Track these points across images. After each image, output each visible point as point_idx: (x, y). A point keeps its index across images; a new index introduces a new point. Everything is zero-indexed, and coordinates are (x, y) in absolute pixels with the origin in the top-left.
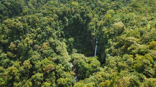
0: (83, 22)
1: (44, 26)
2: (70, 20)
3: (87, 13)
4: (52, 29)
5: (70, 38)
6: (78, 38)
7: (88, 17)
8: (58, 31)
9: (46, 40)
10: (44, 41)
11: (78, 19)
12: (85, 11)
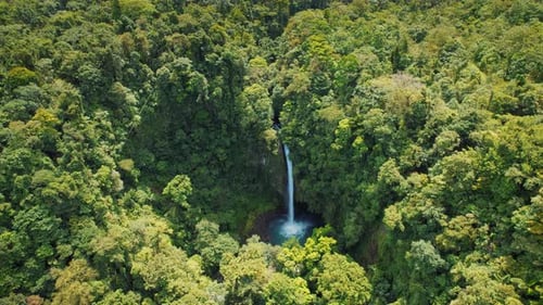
0: (211, 90)
1: (20, 172)
2: (145, 93)
3: (215, 43)
4: (75, 177)
5: (174, 181)
6: (200, 165)
7: (228, 61)
8: (104, 171)
9: (61, 247)
10: (47, 259)
11: (185, 79)
12: (202, 33)
